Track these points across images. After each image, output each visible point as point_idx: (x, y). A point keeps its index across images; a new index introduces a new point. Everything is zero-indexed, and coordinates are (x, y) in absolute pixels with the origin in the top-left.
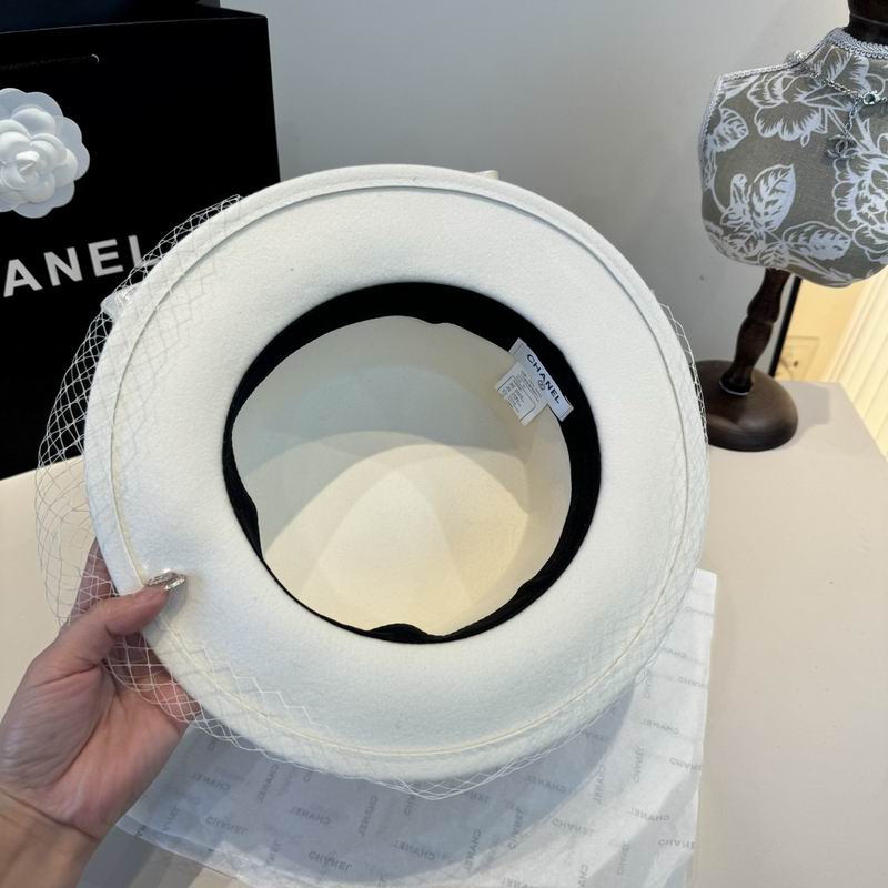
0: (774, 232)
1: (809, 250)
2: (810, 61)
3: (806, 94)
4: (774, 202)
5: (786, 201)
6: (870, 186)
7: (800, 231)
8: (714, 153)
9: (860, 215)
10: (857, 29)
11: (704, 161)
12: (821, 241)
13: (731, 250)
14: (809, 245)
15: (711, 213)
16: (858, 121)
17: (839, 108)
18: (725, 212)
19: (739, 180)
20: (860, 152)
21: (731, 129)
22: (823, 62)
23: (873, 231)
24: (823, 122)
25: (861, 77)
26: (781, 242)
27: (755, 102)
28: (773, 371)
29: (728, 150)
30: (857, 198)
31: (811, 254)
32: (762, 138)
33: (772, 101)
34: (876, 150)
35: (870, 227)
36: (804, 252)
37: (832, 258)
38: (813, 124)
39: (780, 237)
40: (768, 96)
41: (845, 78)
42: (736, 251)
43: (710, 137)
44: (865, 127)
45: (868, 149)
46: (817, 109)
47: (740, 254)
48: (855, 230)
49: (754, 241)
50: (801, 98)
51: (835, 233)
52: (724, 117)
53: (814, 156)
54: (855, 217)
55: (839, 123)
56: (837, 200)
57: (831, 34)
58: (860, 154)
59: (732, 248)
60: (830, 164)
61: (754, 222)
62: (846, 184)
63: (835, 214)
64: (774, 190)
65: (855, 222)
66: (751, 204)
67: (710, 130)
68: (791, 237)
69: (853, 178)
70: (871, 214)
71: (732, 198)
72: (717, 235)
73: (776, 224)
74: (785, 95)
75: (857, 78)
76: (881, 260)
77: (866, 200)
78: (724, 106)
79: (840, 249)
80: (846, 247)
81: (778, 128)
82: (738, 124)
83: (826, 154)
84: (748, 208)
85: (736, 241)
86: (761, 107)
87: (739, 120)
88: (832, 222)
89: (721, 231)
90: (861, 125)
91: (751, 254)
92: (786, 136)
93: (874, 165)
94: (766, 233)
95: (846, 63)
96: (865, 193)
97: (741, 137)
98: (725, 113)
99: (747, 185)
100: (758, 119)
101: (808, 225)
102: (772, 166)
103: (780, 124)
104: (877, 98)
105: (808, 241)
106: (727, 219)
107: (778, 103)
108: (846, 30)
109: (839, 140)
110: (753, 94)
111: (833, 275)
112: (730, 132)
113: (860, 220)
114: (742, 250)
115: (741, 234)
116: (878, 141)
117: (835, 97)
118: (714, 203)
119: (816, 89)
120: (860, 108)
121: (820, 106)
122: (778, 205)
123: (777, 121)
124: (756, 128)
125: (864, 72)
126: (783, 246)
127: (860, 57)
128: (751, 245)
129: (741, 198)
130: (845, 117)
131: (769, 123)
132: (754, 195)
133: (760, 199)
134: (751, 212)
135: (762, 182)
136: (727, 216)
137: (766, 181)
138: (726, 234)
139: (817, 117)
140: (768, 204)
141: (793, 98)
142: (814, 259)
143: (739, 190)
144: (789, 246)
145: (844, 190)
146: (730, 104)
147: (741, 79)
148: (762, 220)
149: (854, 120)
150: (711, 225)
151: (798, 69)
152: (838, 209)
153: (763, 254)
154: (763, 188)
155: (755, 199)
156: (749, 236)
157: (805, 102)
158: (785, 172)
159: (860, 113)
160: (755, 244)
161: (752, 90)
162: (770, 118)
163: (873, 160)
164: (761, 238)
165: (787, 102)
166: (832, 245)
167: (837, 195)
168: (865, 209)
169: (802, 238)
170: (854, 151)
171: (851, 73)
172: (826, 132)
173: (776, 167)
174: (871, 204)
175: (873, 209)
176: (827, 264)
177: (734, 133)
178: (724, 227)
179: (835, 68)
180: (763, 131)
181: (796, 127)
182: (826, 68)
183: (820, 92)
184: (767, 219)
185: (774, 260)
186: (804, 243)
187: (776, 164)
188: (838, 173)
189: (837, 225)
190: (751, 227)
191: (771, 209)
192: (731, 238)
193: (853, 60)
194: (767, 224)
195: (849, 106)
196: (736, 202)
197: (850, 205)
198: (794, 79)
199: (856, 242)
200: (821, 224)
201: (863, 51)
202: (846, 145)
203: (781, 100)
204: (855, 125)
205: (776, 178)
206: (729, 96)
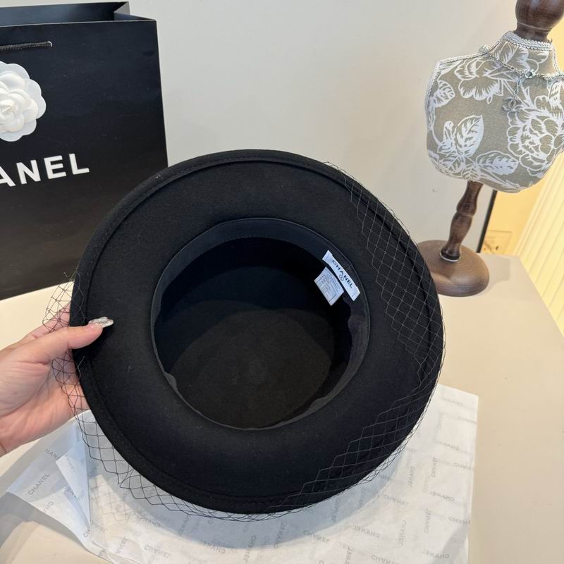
0: (470, 157)
1: (493, 169)
2: (493, 51)
3: (490, 71)
4: (470, 138)
5: (478, 138)
6: (530, 129)
7: (486, 157)
8: (434, 108)
9: (524, 147)
10: (522, 32)
11: (428, 113)
12: (500, 163)
13: (444, 169)
14: (493, 165)
15: (432, 146)
16: (522, 88)
17: (510, 80)
18: (440, 144)
19: (449, 125)
20: (524, 107)
21: (444, 93)
22: (500, 51)
23: (532, 157)
24: (500, 89)
25: (523, 61)
26: (475, 164)
27: (459, 76)
29: (442, 106)
30: (522, 136)
31: (494, 171)
32: (463, 99)
33: (470, 76)
34: (534, 107)
35: (530, 154)
36: (489, 170)
37: (507, 174)
38: (495, 90)
39: (475, 161)
40: (467, 73)
41: (513, 61)
42: (447, 170)
43: (432, 99)
44: (527, 91)
45: (528, 106)
46: (497, 81)
47: (450, 171)
48: (521, 156)
49: (458, 163)
50: (486, 74)
51: (509, 158)
52: (440, 86)
53: (495, 110)
54: (521, 148)
55: (510, 89)
57: (506, 34)
58: (523, 109)
59: (444, 167)
60: (505, 115)
61: (458, 151)
62: (515, 128)
63: (509, 146)
64: (470, 131)
65: (521, 151)
66: (456, 140)
67: (431, 94)
68: (481, 161)
69: (520, 124)
70: (531, 146)
71: (444, 136)
72: (436, 159)
73: (472, 151)
74: (478, 72)
75: (521, 61)
76: (538, 175)
77: (528, 137)
78: (441, 79)
79: (511, 168)
80: (515, 167)
81: (473, 92)
82: (449, 90)
83: (503, 109)
84: (454, 142)
85: (447, 163)
86: (463, 80)
87: (449, 88)
88: (507, 151)
89: (438, 157)
90: (524, 91)
91: (457, 172)
92: (478, 98)
93: (533, 116)
94: (466, 158)
95: (514, 52)
96: (527, 133)
97: (451, 98)
98: (441, 83)
99: (454, 127)
100: (461, 87)
101: (492, 153)
103: (474, 90)
104: (534, 74)
105: (492, 163)
106: (441, 149)
107: (473, 77)
108: (515, 32)
109: (510, 100)
110: (459, 71)
111: (508, 185)
112: (444, 95)
113: (524, 150)
114: (451, 169)
115: (450, 158)
116: (535, 101)
117: (508, 73)
118: (433, 139)
119: (496, 68)
120: (523, 80)
121: (499, 79)
122: (472, 140)
123: (472, 88)
124: (460, 92)
125: (525, 58)
126: (477, 166)
127: (523, 49)
128: (457, 165)
129: (450, 135)
130: (514, 86)
131: (467, 90)
132: (458, 134)
133: (462, 137)
134: (456, 144)
135: (463, 125)
136: (441, 147)
137: (465, 125)
138: (440, 159)
139: (497, 85)
140: (467, 139)
141: (482, 74)
142: (496, 174)
143: (449, 131)
144: (480, 166)
145: (514, 132)
146: (444, 78)
147: (451, 63)
148: (463, 150)
149: (519, 87)
150: (432, 153)
151: (486, 56)
152: (510, 143)
153: (464, 171)
154: (463, 129)
155: (458, 136)
156: (455, 160)
157: (489, 76)
158: (477, 120)
159: (523, 83)
160: (459, 165)
161: (458, 69)
162: (468, 86)
163: (531, 113)
164: (463, 161)
165: (478, 77)
166: (506, 166)
167: (510, 134)
168: (527, 143)
169: (487, 163)
170: (519, 107)
171: (518, 58)
172: (502, 95)
173: (472, 117)
174: (531, 140)
175: (532, 143)
176: (504, 177)
177: (446, 95)
178: (439, 154)
179: (508, 55)
180: (464, 94)
181: (484, 92)
182: (502, 55)
183: (499, 70)
184: (466, 149)
185: (471, 175)
186: (490, 165)
187: (471, 115)
188: (510, 120)
189: (510, 153)
190: (456, 154)
191: (468, 143)
192: (444, 161)
193: (519, 50)
194: (466, 152)
195: (517, 79)
196: (447, 138)
197: (518, 140)
198: (483, 62)
199: (521, 164)
200: (500, 152)
201: (525, 45)
202: (515, 103)
203: (475, 76)
204: (521, 91)
205: (472, 123)
206: (443, 72)
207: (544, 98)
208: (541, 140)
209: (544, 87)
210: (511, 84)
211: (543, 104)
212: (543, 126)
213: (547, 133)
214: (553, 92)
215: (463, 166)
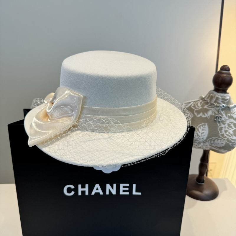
0: (205, 141)
1: (215, 144)
2: (206, 98)
3: (206, 106)
4: (203, 133)
5: (206, 132)
6: (227, 127)
7: (211, 140)
10: (217, 90)
12: (218, 142)
14: (215, 143)
17: (216, 109)
20: (223, 119)
22: (209, 98)
24: (212, 112)
25: (220, 101)
26: (207, 143)
27: (194, 108)
28: (207, 176)
30: (225, 130)
32: (197, 117)
33: (198, 108)
34: (227, 118)
35: (230, 138)
36: (213, 145)
37: (221, 146)
38: (210, 113)
40: (197, 107)
41: (216, 102)
42: (195, 146)
44: (223, 113)
46: (210, 109)
47: (197, 147)
48: (226, 139)
49: (199, 143)
50: (206, 107)
51: (221, 140)
53: (212, 121)
54: (225, 135)
55: (217, 112)
56: (220, 131)
57: (210, 91)
60: (216, 122)
61: (200, 139)
62: (221, 127)
63: (220, 135)
64: (203, 130)
68: (209, 141)
69: (223, 126)
70: (229, 134)
73: (205, 138)
74: (201, 106)
76: (234, 146)
77: (227, 131)
79: (223, 144)
80: (224, 143)
81: (201, 114)
83: (215, 120)
85: (195, 143)
86: (195, 110)
88: (219, 137)
90: (222, 112)
91: (200, 146)
92: (203, 116)
94: (203, 141)
95: (216, 98)
96: (227, 129)
97: (192, 117)
101: (213, 138)
102: (200, 124)
104: (225, 106)
105: (214, 142)
108: (214, 90)
109: (217, 117)
110: (193, 106)
111: (222, 151)
113: (227, 136)
116: (227, 116)
117: (215, 106)
119: (209, 105)
120: (221, 108)
121: (211, 109)
122: (204, 134)
123: (200, 112)
124: (195, 114)
126: (208, 144)
127: (219, 97)
128: (199, 144)
130: (218, 111)
133: (199, 132)
134: (198, 136)
135: (199, 128)
139: (210, 111)
141: (204, 107)
142: (216, 147)
144: (209, 144)
145: (221, 129)
147: (189, 103)
149: (220, 112)
151: (203, 100)
152: (220, 133)
153: (202, 146)
154: (200, 129)
155: (198, 132)
156: (198, 142)
157: (207, 108)
158: (205, 125)
159: (221, 110)
160: (200, 143)
161: (192, 105)
162: (198, 112)
163: (227, 121)
164: (201, 142)
165: (202, 108)
167: (220, 130)
168: (227, 133)
169: (212, 142)
170: (221, 119)
171: (217, 100)
172: (213, 115)
173: (203, 124)
174: (229, 132)
175: (229, 133)
176: (220, 148)
179: (213, 99)
180: (197, 115)
181: (205, 114)
182: (210, 100)
183: (210, 105)
184: (202, 137)
188: (218, 124)
189: (221, 138)
190: (198, 140)
191: (203, 135)
194: (202, 139)
195: (218, 108)
197: (223, 132)
198: (203, 102)
199: (227, 142)
200: (217, 137)
201: (219, 95)
202: (219, 118)
203: (200, 108)
204: (221, 113)
205: (203, 126)
206: (187, 107)
207: (231, 115)
208: (233, 131)
209: (230, 110)
210: (216, 110)
211: (231, 117)
212: (232, 126)
213: (235, 129)
214: (234, 112)
215: (202, 144)
